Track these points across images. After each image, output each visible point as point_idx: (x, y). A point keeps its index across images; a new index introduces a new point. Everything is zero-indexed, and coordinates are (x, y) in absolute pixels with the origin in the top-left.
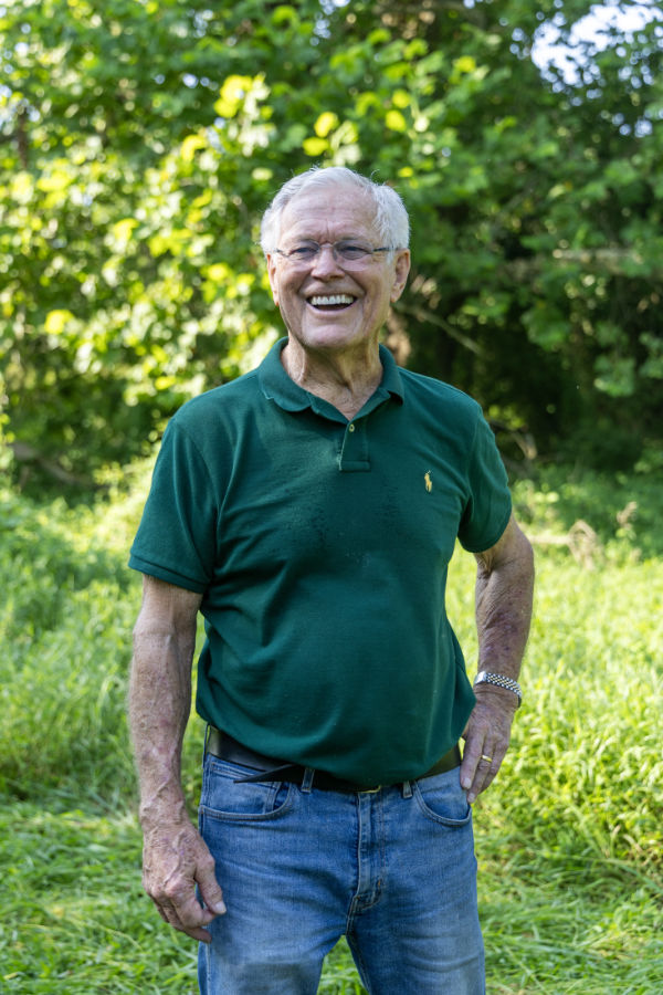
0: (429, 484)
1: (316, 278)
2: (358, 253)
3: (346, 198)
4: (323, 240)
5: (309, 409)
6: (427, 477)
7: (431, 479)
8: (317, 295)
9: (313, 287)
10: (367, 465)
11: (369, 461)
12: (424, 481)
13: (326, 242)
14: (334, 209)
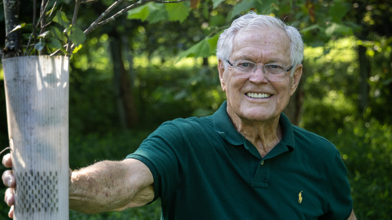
0: (301, 199)
1: (252, 82)
2: (277, 69)
3: (273, 36)
4: (258, 61)
5: (243, 146)
6: (300, 195)
7: (302, 196)
8: (251, 92)
9: (249, 87)
10: (267, 185)
11: (268, 183)
12: (298, 197)
13: (260, 62)
14: (266, 42)
